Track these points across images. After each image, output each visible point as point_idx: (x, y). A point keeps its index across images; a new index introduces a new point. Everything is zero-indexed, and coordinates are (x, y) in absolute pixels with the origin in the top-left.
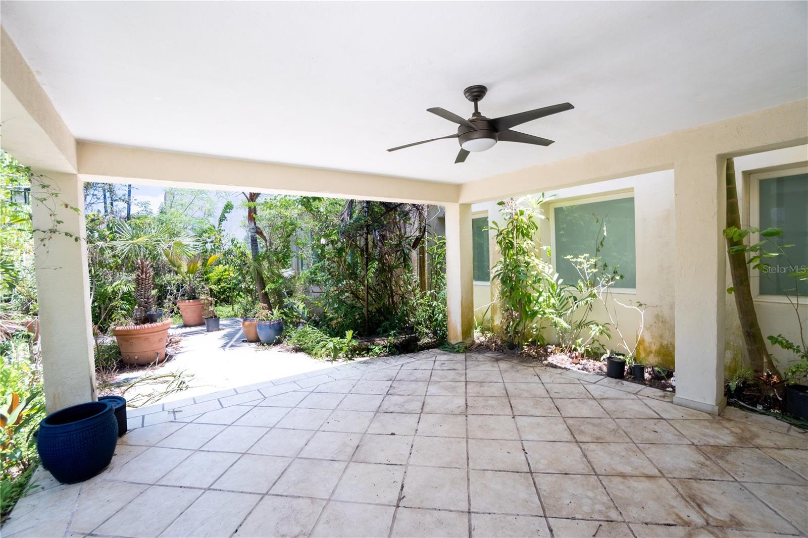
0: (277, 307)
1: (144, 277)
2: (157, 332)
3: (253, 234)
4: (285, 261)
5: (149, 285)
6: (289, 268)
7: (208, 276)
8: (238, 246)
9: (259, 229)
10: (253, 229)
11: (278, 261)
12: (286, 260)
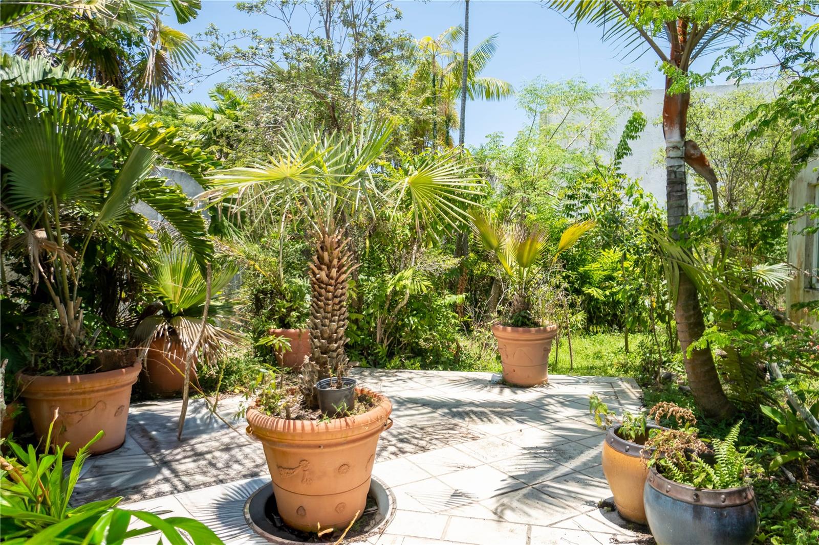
0: (735, 431)
1: (325, 278)
2: (326, 446)
3: (676, 163)
4: (766, 243)
5: (337, 300)
6: (776, 262)
7: (586, 268)
8: (642, 202)
9: (695, 147)
10: (675, 147)
11: (750, 243)
12: (769, 241)
